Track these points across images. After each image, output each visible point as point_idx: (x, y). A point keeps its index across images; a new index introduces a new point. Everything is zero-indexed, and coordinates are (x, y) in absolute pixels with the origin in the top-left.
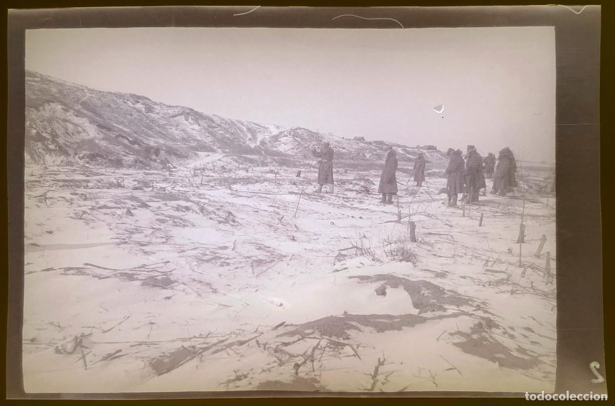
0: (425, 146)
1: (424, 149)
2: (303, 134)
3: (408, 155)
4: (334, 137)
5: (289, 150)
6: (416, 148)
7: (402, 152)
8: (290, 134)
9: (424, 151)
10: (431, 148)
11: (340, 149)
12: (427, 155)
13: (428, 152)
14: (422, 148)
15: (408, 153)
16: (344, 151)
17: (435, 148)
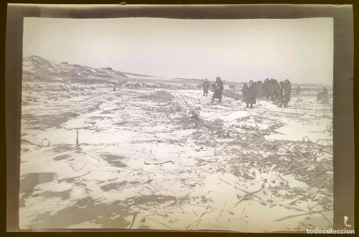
0: (106, 68)
1: (106, 70)
2: (38, 60)
3: (98, 73)
4: (55, 62)
5: (31, 70)
6: (101, 69)
7: (95, 72)
8: (30, 60)
9: (107, 71)
10: (109, 69)
11: (64, 70)
12: (108, 73)
13: (108, 71)
14: (105, 69)
15: (99, 72)
16: (66, 71)
17: (111, 69)
